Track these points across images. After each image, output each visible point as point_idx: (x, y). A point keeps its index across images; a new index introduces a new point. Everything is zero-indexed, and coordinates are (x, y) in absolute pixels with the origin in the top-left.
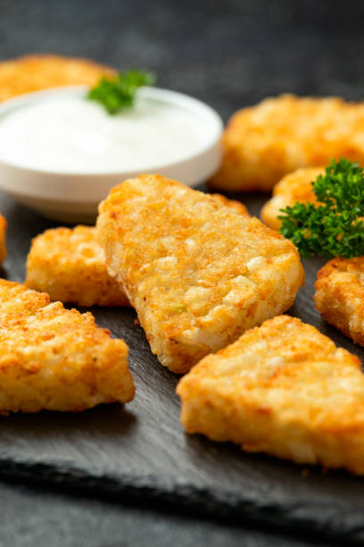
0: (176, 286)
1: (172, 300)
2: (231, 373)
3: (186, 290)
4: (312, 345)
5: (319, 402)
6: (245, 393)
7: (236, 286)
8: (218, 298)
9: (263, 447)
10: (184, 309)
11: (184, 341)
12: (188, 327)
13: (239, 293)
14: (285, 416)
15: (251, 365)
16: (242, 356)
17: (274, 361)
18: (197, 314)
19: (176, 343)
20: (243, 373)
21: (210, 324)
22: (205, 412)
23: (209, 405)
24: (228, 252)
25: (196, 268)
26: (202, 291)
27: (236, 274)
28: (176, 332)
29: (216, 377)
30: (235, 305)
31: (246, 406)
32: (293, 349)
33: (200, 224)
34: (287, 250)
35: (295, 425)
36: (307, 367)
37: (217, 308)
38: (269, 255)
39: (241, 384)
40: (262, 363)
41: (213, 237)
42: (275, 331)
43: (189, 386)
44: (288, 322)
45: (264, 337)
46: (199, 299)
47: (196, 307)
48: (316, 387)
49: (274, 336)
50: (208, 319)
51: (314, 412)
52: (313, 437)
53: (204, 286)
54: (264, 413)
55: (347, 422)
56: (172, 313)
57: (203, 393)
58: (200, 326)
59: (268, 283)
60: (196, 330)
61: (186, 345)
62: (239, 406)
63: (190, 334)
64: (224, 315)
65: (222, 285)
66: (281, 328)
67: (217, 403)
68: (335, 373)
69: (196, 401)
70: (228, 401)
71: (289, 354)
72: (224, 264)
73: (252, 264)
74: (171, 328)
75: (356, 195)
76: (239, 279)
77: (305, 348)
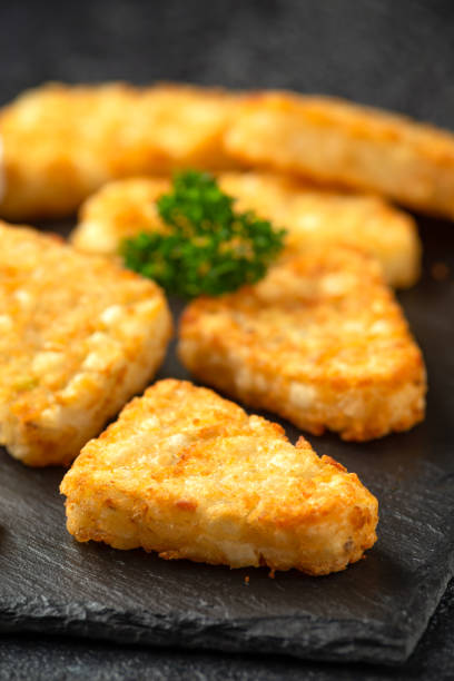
0: (18, 354)
1: (17, 373)
2: (126, 461)
3: (31, 358)
4: (218, 415)
5: (251, 488)
6: (154, 485)
7: (95, 348)
8: (75, 365)
10: (36, 382)
11: (45, 425)
12: (47, 406)
13: (101, 356)
14: (215, 510)
15: (149, 450)
16: (133, 437)
17: (176, 440)
18: (56, 387)
19: (35, 427)
20: (142, 460)
21: (74, 399)
22: (105, 514)
23: (109, 504)
24: (73, 303)
25: (38, 328)
26: (53, 358)
27: (91, 330)
28: (32, 416)
29: (110, 468)
30: (101, 372)
31: (160, 501)
32: (196, 422)
33: (29, 272)
34: (149, 294)
35: (229, 519)
36: (222, 444)
37: (78, 378)
38: (129, 302)
39: (146, 474)
40: (160, 444)
41: (49, 287)
42: (164, 401)
44: (177, 388)
45: (152, 410)
46: (52, 369)
47: (50, 378)
48: (240, 468)
49: (163, 408)
50: (70, 392)
51: (251, 502)
53: (54, 350)
54: (187, 508)
55: (296, 510)
56: (22, 390)
57: (99, 491)
58: (62, 403)
59: (136, 339)
60: (57, 409)
61: (49, 430)
62: (151, 503)
63: (51, 416)
64: (87, 384)
65: (77, 347)
66: (170, 397)
67: (121, 501)
68: (260, 449)
69: (92, 502)
70: (135, 498)
71: (192, 429)
72: (73, 319)
73: (110, 315)
74: (25, 409)
76: (97, 338)
77: (209, 421)
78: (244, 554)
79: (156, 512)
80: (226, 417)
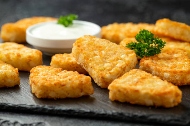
0: (101, 63)
1: (100, 67)
2: (124, 83)
3: (104, 64)
4: (146, 75)
5: (152, 88)
6: (130, 86)
7: (119, 62)
8: (114, 66)
9: (137, 102)
10: (105, 69)
11: (106, 78)
12: (107, 74)
13: (120, 64)
14: (143, 92)
15: (129, 81)
16: (126, 78)
17: (136, 80)
18: (109, 70)
19: (104, 78)
20: (128, 83)
21: (113, 72)
22: (118, 93)
23: (119, 91)
24: (115, 54)
25: (106, 58)
26: (109, 64)
27: (118, 59)
28: (103, 75)
29: (120, 84)
30: (120, 67)
31: (131, 90)
32: (141, 76)
33: (105, 47)
34: (132, 52)
35: (147, 94)
36: (146, 80)
37: (114, 68)
38: (127, 54)
39: (128, 85)
40: (132, 80)
41: (109, 50)
42: (134, 73)
43: (112, 86)
44: (137, 70)
45: (131, 74)
46: (108, 66)
47: (108, 68)
48: (151, 85)
49: (133, 74)
50: (112, 71)
51: (152, 90)
52: (152, 97)
53: (109, 63)
54: (137, 91)
55: (162, 92)
56: (101, 71)
57: (117, 88)
58: (110, 73)
59: (128, 61)
60: (109, 74)
61: (107, 79)
62: (129, 90)
63: (107, 76)
64: (117, 70)
65: (115, 62)
66: (135, 72)
67: (122, 90)
68: (155, 81)
69: (115, 90)
70: (125, 89)
71: (140, 77)
72: (114, 57)
73: (122, 56)
74: (102, 74)
75: (150, 38)
76: (120, 60)
77: (144, 76)
78: (150, 102)
79: (130, 92)
80: (148, 75)
